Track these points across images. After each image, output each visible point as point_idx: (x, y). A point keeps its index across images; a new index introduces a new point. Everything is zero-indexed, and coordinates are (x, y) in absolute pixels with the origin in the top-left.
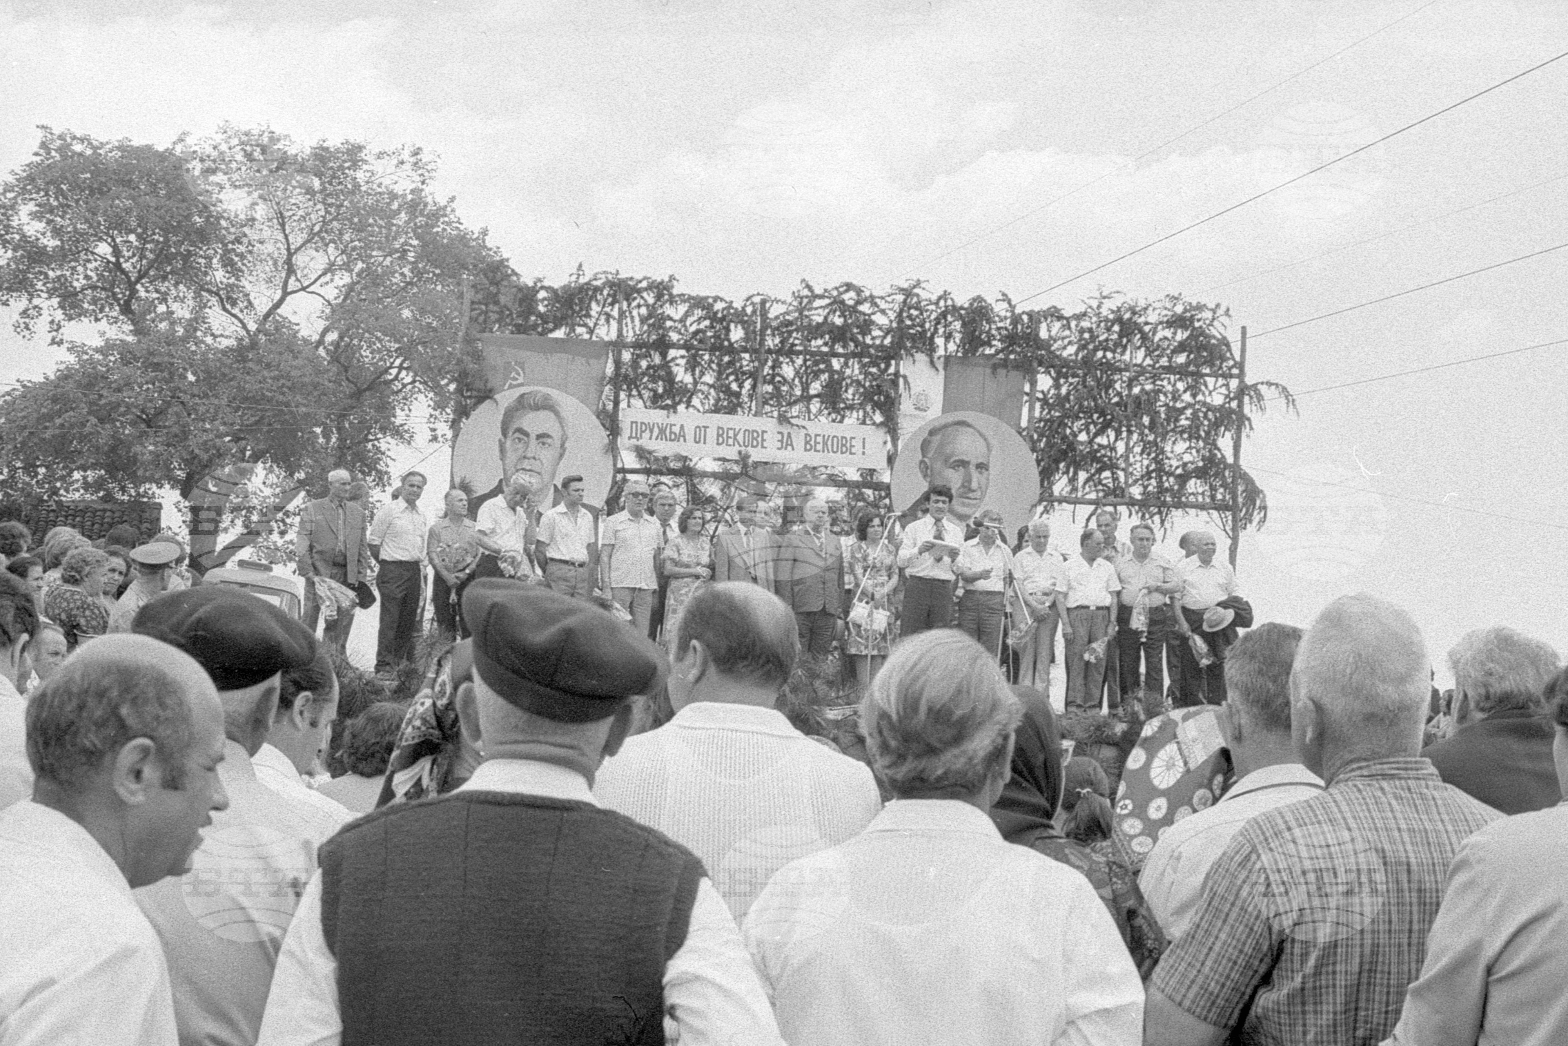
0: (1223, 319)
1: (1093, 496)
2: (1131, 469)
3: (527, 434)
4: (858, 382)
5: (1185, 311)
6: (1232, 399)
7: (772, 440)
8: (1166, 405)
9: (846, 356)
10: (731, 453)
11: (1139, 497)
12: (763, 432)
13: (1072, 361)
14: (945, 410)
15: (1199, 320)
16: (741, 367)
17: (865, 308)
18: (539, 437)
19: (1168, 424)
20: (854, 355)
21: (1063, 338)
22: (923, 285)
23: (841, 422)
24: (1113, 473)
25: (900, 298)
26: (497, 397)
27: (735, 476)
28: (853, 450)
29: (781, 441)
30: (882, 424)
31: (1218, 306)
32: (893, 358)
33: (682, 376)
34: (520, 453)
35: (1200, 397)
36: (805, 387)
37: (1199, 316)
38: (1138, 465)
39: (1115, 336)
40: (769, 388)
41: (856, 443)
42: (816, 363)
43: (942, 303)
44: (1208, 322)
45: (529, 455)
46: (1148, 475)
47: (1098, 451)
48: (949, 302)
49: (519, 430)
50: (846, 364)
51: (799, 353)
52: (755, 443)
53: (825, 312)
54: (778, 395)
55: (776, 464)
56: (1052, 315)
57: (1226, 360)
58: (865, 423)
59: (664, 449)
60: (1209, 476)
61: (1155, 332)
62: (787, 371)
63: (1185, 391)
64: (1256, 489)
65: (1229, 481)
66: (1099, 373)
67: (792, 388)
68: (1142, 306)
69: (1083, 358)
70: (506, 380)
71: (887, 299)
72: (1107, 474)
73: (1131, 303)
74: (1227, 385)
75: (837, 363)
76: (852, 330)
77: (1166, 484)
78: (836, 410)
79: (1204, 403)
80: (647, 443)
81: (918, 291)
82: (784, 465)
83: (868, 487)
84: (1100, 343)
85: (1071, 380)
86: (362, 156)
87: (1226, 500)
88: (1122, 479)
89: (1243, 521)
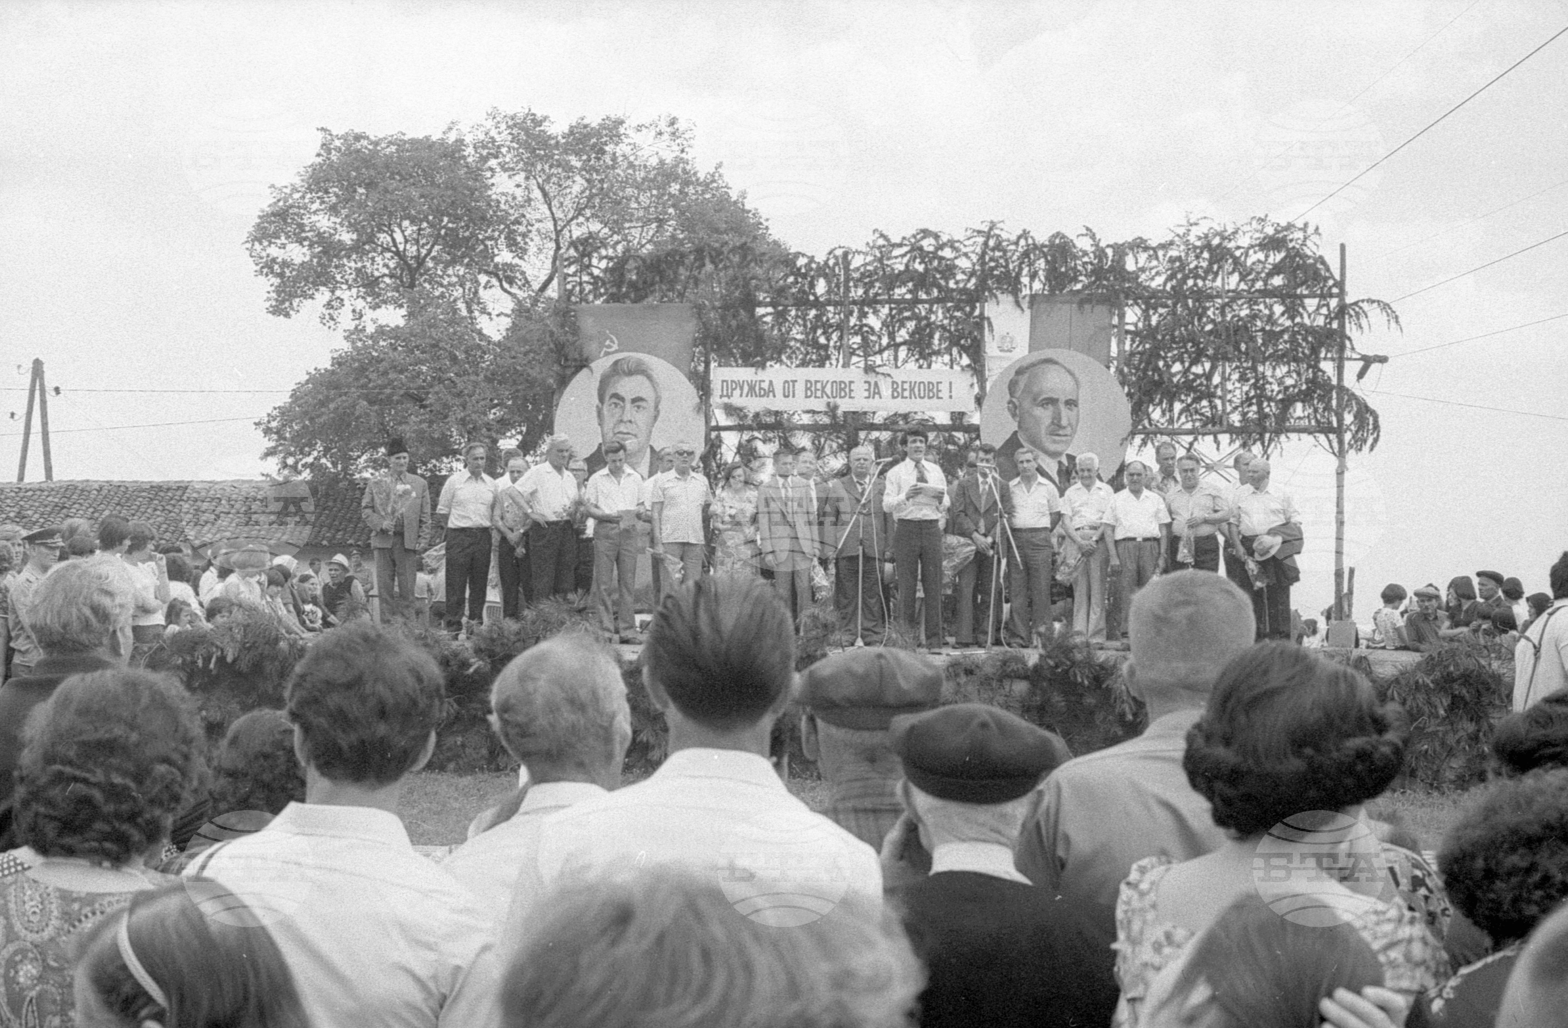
0: (1315, 238)
1: (1189, 426)
2: (1229, 397)
3: (622, 399)
4: (943, 327)
5: (1277, 232)
6: (1332, 319)
7: (860, 390)
8: (1263, 330)
9: (931, 302)
10: (819, 405)
11: (1237, 424)
12: (851, 382)
13: (1160, 291)
14: (1031, 349)
15: (1291, 241)
16: (828, 320)
17: (947, 253)
18: (634, 401)
19: (1267, 349)
20: (938, 300)
21: (1151, 269)
22: (998, 225)
23: (929, 366)
24: (1210, 402)
25: (981, 240)
26: (593, 365)
27: (824, 427)
28: (941, 395)
29: (868, 390)
30: (969, 366)
31: (1306, 224)
32: (977, 300)
35: (1298, 320)
36: (892, 336)
37: (1291, 237)
38: (1238, 392)
39: (1204, 264)
40: (858, 339)
41: (944, 387)
42: (900, 312)
43: (1022, 242)
44: (1300, 242)
45: (625, 419)
46: (1248, 401)
47: (1194, 380)
48: (1030, 241)
49: (616, 396)
50: (930, 311)
51: (882, 303)
52: (843, 394)
53: (905, 260)
54: (866, 344)
55: (865, 413)
56: (1138, 247)
57: (1326, 279)
58: (952, 367)
59: (753, 405)
60: (1312, 398)
61: (1247, 255)
62: (874, 321)
63: (1283, 314)
64: (1367, 409)
65: (1334, 403)
66: (1190, 302)
67: (880, 338)
68: (1230, 230)
69: (1173, 288)
70: (601, 348)
71: (966, 243)
72: (1205, 403)
73: (1219, 229)
74: (1328, 305)
75: (922, 309)
76: (934, 277)
77: (1267, 410)
78: (923, 356)
79: (1302, 325)
80: (737, 400)
81: (997, 232)
82: (874, 413)
83: (957, 429)
84: (1191, 271)
85: (1161, 310)
86: (622, 130)
87: (1330, 423)
88: (1220, 407)
89: (1359, 443)
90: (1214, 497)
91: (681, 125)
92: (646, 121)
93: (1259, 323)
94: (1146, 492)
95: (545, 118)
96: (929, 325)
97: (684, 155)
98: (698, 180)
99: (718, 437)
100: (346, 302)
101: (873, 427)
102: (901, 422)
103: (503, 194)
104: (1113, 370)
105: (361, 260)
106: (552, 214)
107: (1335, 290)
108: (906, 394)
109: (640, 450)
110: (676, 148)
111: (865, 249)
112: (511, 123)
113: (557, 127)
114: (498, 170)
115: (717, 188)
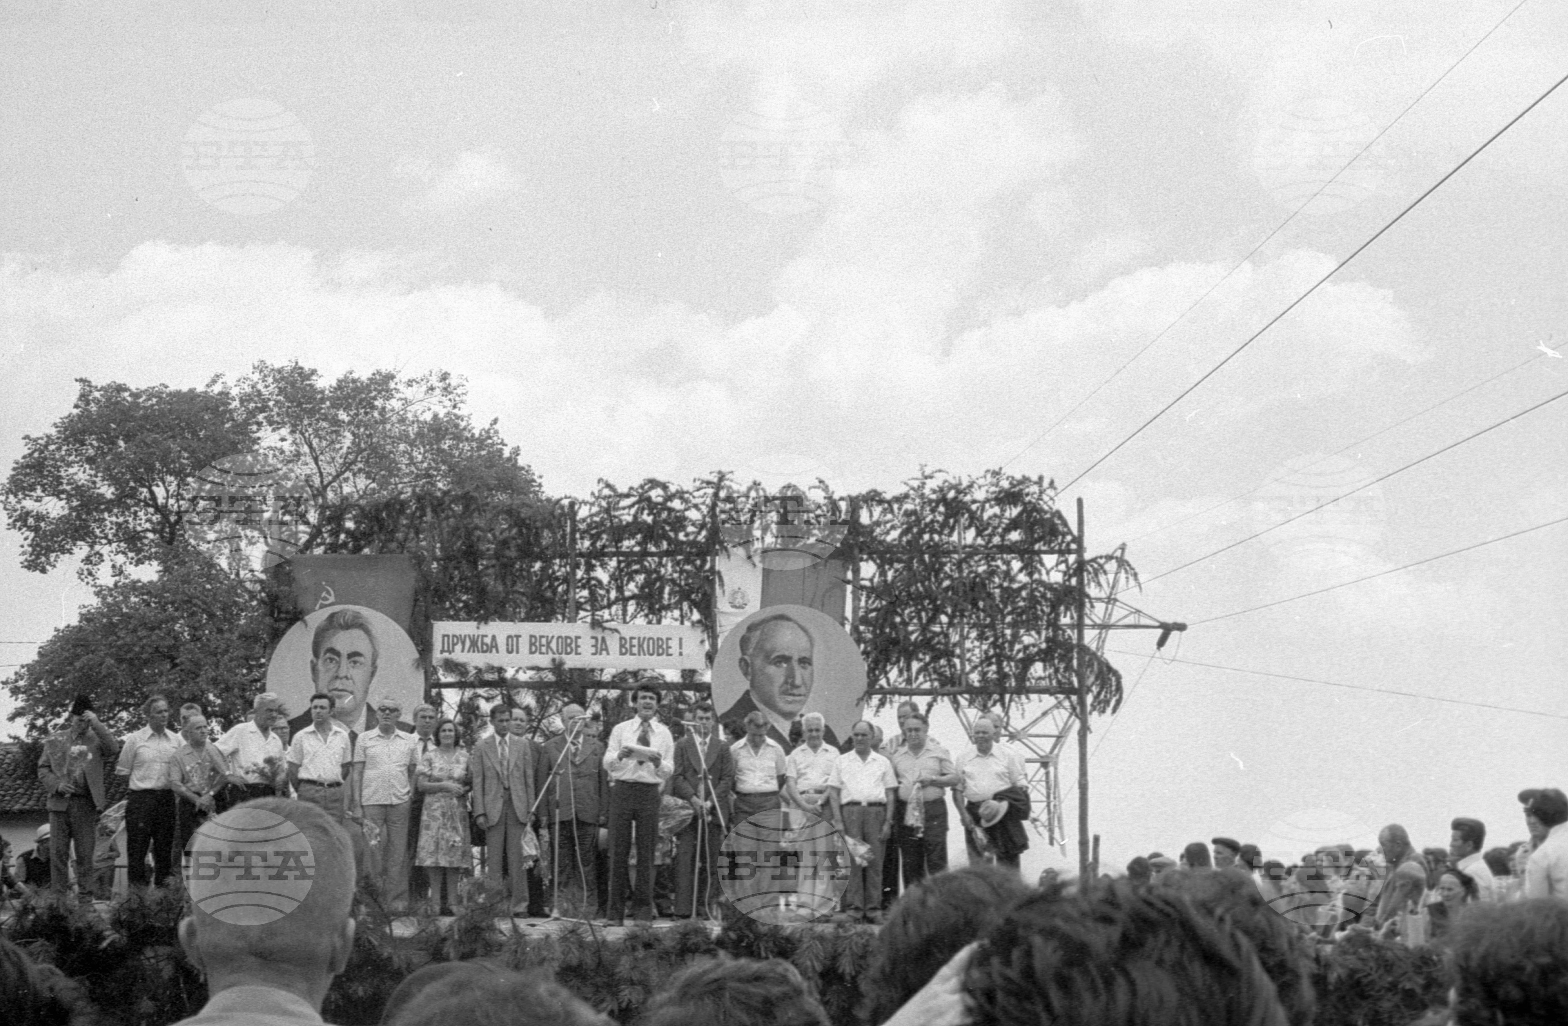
0: (1050, 492)
1: (927, 686)
2: (968, 655)
3: (338, 654)
4: (673, 581)
5: (1013, 485)
6: (1070, 576)
7: (586, 646)
8: (1000, 586)
9: (661, 555)
10: (544, 661)
11: (977, 684)
12: (578, 638)
13: (895, 546)
14: (764, 604)
15: (1027, 495)
16: (554, 573)
17: (676, 504)
18: (351, 656)
19: (1006, 607)
20: (667, 553)
21: (886, 523)
22: (728, 476)
23: (659, 622)
24: (949, 661)
25: (710, 491)
26: (307, 618)
27: (549, 685)
28: (670, 651)
29: (595, 646)
30: (699, 622)
31: (1041, 478)
32: (707, 553)
33: (493, 584)
34: (331, 674)
35: (1036, 576)
36: (620, 589)
37: (1027, 490)
38: (977, 651)
39: (940, 518)
40: (585, 593)
41: (674, 644)
42: (629, 565)
43: (753, 494)
44: (1036, 496)
46: (987, 660)
47: (933, 638)
48: (761, 493)
49: (332, 650)
50: (660, 564)
51: (611, 555)
52: (569, 650)
53: (633, 511)
54: (593, 599)
55: (593, 670)
56: (872, 499)
57: (1064, 535)
58: (682, 623)
59: (475, 660)
60: (1053, 658)
61: (983, 510)
62: (602, 575)
63: (1021, 570)
64: (1109, 669)
65: (1075, 663)
66: (926, 557)
67: (608, 591)
68: (965, 484)
69: (908, 542)
70: (317, 600)
71: (696, 494)
72: (943, 662)
73: (954, 482)
74: (1066, 561)
75: (651, 562)
76: (663, 528)
77: (1007, 669)
78: (652, 610)
79: (1041, 582)
80: (459, 655)
81: (727, 483)
82: (602, 670)
83: (689, 689)
84: (926, 525)
85: (897, 566)
86: (392, 385)
87: (1071, 683)
88: (958, 667)
89: (1101, 705)
90: (941, 760)
91: (453, 381)
92: (418, 376)
93: (997, 580)
94: (873, 754)
95: (314, 372)
96: (660, 578)
97: (456, 411)
98: (473, 435)
99: (439, 694)
100: (106, 557)
101: (600, 685)
102: (631, 680)
103: (271, 448)
104: (848, 628)
105: (123, 514)
106: (319, 468)
107: (1073, 546)
109: (356, 708)
110: (448, 403)
111: (593, 500)
112: (278, 376)
113: (325, 382)
114: (265, 424)
115: (493, 445)
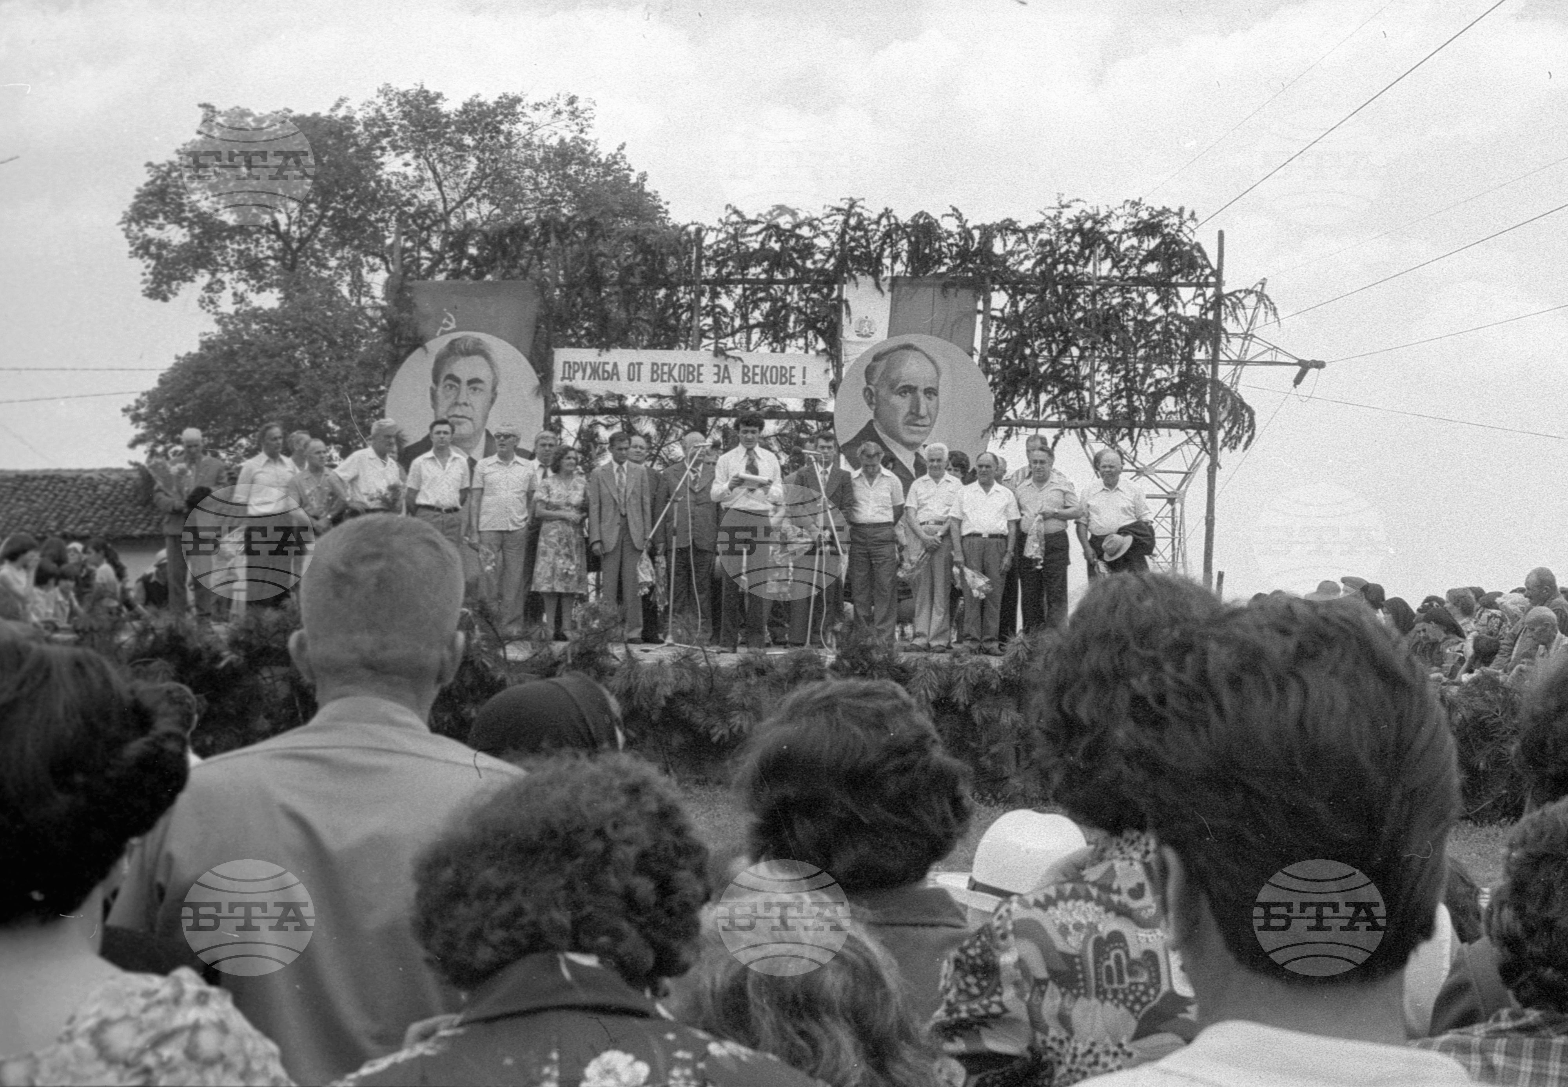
0: (1190, 224)
1: (1055, 419)
2: (1098, 389)
3: (458, 380)
4: (799, 309)
5: (1152, 216)
6: (1207, 310)
7: (708, 373)
8: (1134, 319)
9: (788, 282)
10: (666, 389)
12: (700, 366)
13: (1028, 276)
14: (890, 334)
15: (1167, 226)
16: (678, 300)
17: (805, 231)
18: (470, 382)
19: (1139, 340)
20: (794, 281)
21: (1020, 252)
22: (858, 203)
23: (783, 350)
24: (1078, 394)
25: (840, 218)
26: (427, 344)
27: (670, 413)
28: (794, 380)
29: (718, 374)
30: (824, 350)
31: (1182, 209)
32: (835, 282)
33: (616, 311)
34: (451, 400)
35: (1172, 309)
36: (745, 317)
37: (1166, 222)
38: (1107, 384)
39: (1076, 249)
40: (709, 321)
41: (798, 373)
42: (754, 293)
43: (884, 221)
44: (1175, 227)
45: (461, 401)
46: (1117, 393)
47: (1062, 370)
48: (893, 221)
49: (451, 377)
50: (786, 292)
51: (736, 282)
52: (691, 378)
53: (760, 238)
54: (717, 327)
55: (714, 399)
56: (1007, 229)
57: (1203, 268)
58: (807, 352)
59: (596, 388)
60: (1185, 393)
61: (1120, 241)
62: (727, 303)
63: (1156, 303)
64: (1243, 405)
65: (1208, 398)
66: (1060, 288)
67: (732, 319)
68: (1103, 214)
69: (1042, 272)
70: (437, 327)
71: (826, 221)
72: (1072, 395)
73: (1090, 211)
74: (1203, 295)
75: (777, 290)
76: (790, 255)
77: (1137, 404)
78: (776, 339)
79: (1176, 316)
80: (580, 383)
81: (857, 210)
82: (724, 398)
83: (811, 418)
84: (1061, 255)
85: (1030, 296)
86: (519, 109)
87: (1203, 418)
88: (1087, 400)
89: (1233, 441)
91: (580, 105)
92: (545, 99)
93: (1131, 312)
95: (439, 96)
96: (786, 306)
97: (583, 136)
98: (599, 161)
99: (559, 422)
100: (227, 285)
101: (721, 414)
103: (394, 174)
104: (976, 358)
105: (245, 241)
106: (442, 193)
107: (1212, 279)
108: (758, 379)
110: (575, 128)
111: (719, 226)
112: (403, 100)
113: (450, 106)
114: (389, 148)
115: (619, 170)
